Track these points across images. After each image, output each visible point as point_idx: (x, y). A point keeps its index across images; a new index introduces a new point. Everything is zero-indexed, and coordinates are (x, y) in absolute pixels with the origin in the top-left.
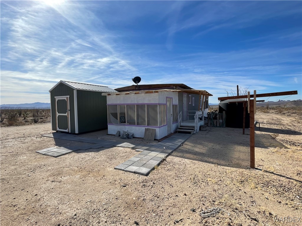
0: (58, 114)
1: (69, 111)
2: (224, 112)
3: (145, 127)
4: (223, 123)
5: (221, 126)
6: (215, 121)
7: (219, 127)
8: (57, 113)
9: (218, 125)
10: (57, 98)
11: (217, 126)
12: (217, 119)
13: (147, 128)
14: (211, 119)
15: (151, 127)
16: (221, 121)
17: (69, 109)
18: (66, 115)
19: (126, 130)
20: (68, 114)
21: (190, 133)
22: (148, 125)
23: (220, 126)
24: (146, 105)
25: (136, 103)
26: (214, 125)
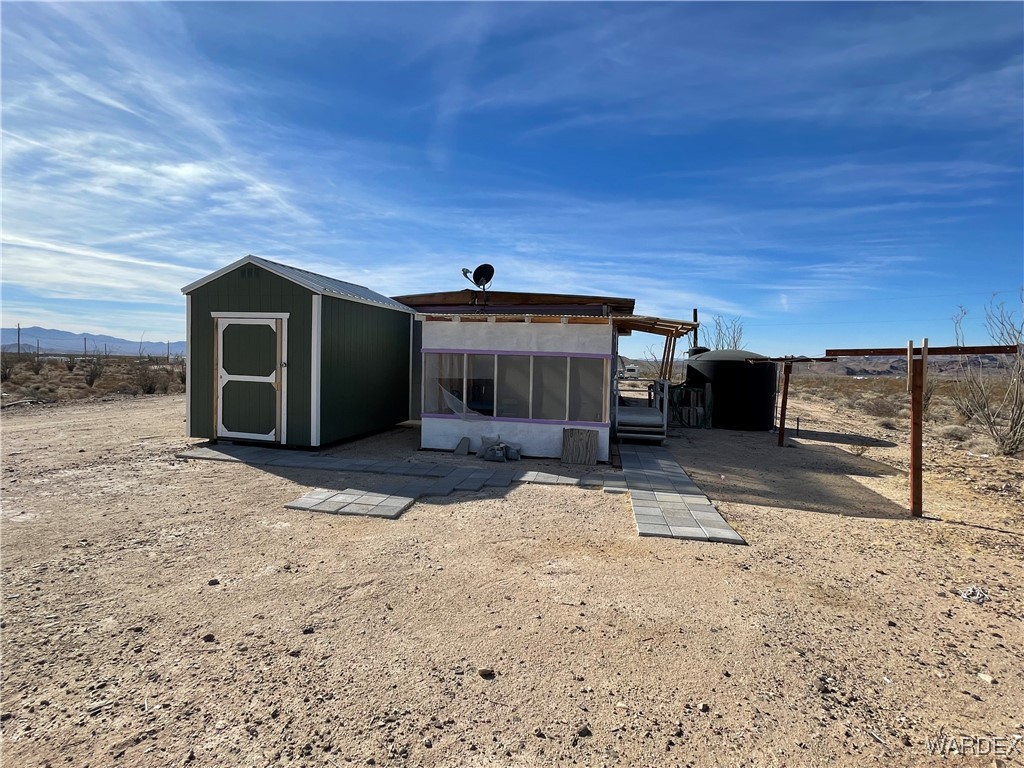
0: (223, 377)
1: (285, 370)
2: (708, 385)
3: (561, 423)
4: (705, 415)
5: (701, 424)
6: (685, 411)
7: (694, 427)
8: (221, 371)
9: (693, 422)
10: (224, 319)
11: (689, 425)
12: (690, 405)
13: (567, 427)
14: (675, 405)
15: (584, 425)
16: (700, 410)
17: (285, 360)
18: (271, 379)
19: (494, 435)
20: (279, 379)
21: (658, 443)
22: (573, 418)
23: (698, 426)
24: (569, 359)
25: (535, 350)
26: (681, 422)
